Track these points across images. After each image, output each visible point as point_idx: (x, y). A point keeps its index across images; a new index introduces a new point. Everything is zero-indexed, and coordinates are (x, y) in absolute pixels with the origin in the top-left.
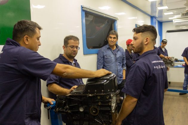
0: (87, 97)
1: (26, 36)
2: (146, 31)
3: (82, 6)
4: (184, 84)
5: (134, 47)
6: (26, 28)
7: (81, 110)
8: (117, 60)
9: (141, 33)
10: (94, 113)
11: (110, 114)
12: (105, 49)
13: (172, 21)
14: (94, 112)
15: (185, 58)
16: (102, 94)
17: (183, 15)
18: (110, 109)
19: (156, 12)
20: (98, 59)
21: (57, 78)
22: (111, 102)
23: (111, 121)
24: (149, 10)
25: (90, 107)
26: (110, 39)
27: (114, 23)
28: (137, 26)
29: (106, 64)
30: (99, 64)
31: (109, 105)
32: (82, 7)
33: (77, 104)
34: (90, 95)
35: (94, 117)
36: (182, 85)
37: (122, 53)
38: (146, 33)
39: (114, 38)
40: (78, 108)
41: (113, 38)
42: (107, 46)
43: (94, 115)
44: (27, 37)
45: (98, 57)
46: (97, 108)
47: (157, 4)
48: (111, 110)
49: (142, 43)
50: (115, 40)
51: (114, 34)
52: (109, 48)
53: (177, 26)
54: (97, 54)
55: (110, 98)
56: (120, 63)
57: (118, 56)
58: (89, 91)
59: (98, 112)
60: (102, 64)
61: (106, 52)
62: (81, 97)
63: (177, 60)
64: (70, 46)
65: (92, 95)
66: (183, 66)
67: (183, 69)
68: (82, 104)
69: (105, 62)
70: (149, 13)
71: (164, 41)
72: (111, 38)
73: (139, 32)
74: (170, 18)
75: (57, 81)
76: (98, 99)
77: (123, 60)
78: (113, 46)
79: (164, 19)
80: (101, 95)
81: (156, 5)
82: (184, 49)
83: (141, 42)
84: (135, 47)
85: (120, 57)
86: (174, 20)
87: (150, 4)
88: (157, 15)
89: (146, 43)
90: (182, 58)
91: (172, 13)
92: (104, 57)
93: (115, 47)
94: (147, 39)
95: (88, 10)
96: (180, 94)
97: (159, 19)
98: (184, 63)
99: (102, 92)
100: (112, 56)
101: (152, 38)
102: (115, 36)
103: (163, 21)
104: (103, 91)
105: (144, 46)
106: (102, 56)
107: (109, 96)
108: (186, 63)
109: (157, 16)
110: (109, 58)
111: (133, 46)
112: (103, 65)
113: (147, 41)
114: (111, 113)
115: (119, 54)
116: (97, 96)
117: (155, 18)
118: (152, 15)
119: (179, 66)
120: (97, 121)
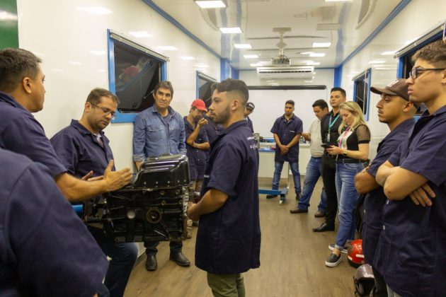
0: (144, 192)
1: (27, 78)
2: (233, 89)
3: (108, 30)
4: (274, 181)
5: (214, 114)
6: (22, 64)
7: (131, 216)
8: (170, 135)
9: (225, 93)
10: (153, 220)
11: (180, 219)
12: (148, 113)
13: (256, 70)
14: (153, 217)
15: (276, 135)
16: (169, 187)
17: (275, 61)
18: (179, 211)
19: (229, 51)
20: (135, 132)
21: (71, 163)
22: (182, 199)
23: (181, 231)
24: (218, 47)
25: (147, 210)
26: (160, 97)
27: (161, 66)
28: (199, 74)
29: (150, 142)
30: (137, 142)
31: (179, 205)
32: (110, 33)
33: (122, 207)
34: (149, 190)
35: (154, 226)
36: (271, 183)
37: (180, 122)
38: (233, 91)
39: (167, 95)
40: (125, 213)
41: (164, 95)
42: (152, 109)
43: (153, 222)
44: (28, 80)
45: (134, 128)
46: (158, 211)
47: (231, 38)
48: (182, 212)
49: (228, 109)
50: (168, 98)
51: (167, 88)
52: (156, 113)
53: (263, 79)
54: (134, 123)
55: (182, 193)
56: (176, 141)
57: (172, 128)
58: (145, 183)
59: (161, 218)
60: (143, 142)
61: (150, 119)
62: (131, 194)
63: (262, 140)
64: (102, 109)
65: (152, 190)
66: (273, 149)
67: (273, 155)
68: (132, 206)
69: (149, 138)
70: (219, 51)
71: (250, 105)
72: (161, 93)
73: (223, 91)
74: (253, 65)
75: (72, 170)
76: (162, 196)
77: (181, 135)
78: (163, 110)
79: (241, 65)
80: (167, 190)
81: (229, 40)
82: (275, 121)
83: (225, 106)
84: (217, 114)
85: (176, 130)
86: (258, 69)
87: (219, 38)
88: (230, 56)
89: (234, 108)
90: (271, 136)
91: (256, 56)
92: (146, 129)
93: (167, 111)
94: (236, 101)
95: (121, 40)
96: (268, 197)
97: (234, 65)
98: (274, 144)
99: (156, 185)
100: (162, 127)
101: (242, 100)
102: (169, 92)
103: (240, 68)
104: (169, 182)
105: (231, 112)
106: (143, 127)
107: (179, 191)
108: (277, 145)
109: (231, 59)
110: (157, 130)
111: (213, 112)
112: (144, 144)
113: (235, 105)
114: (182, 217)
115: (174, 126)
116: (159, 191)
117: (229, 62)
118: (223, 57)
119: (266, 149)
120: (157, 233)
